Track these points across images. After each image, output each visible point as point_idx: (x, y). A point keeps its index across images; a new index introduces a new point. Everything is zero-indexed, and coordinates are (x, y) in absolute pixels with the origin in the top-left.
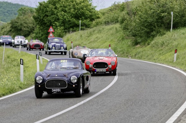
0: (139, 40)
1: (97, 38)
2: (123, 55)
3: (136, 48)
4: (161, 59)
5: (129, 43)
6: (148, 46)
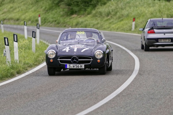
1: (12, 8)
2: (57, 25)
3: (73, 18)
4: (113, 28)
5: (62, 13)
6: (89, 16)
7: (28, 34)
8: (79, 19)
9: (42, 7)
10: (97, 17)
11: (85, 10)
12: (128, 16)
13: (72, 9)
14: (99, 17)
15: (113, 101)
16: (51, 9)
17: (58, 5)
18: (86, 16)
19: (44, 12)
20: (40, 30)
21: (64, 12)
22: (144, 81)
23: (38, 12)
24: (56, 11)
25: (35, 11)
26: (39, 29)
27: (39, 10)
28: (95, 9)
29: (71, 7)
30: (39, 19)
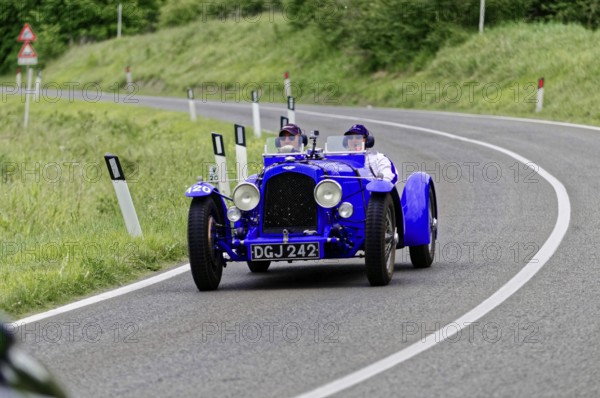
0: (385, 56)
1: (212, 54)
2: (340, 99)
3: (377, 79)
4: (484, 105)
5: (346, 67)
6: (419, 74)
7: (263, 126)
8: (394, 82)
9: (293, 52)
10: (441, 78)
11: (410, 59)
12: (524, 73)
13: (374, 56)
14: (448, 76)
15: (518, 300)
16: (316, 56)
17: (335, 45)
18: (413, 74)
19: (299, 66)
20: (296, 114)
21: (352, 66)
22: (589, 246)
23: (284, 64)
24: (330, 62)
25: (275, 62)
26: (293, 109)
27: (287, 60)
28: (435, 56)
29: (370, 52)
30: (287, 82)
